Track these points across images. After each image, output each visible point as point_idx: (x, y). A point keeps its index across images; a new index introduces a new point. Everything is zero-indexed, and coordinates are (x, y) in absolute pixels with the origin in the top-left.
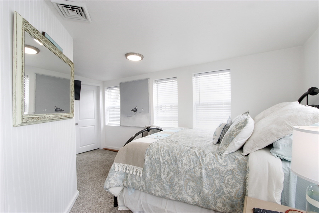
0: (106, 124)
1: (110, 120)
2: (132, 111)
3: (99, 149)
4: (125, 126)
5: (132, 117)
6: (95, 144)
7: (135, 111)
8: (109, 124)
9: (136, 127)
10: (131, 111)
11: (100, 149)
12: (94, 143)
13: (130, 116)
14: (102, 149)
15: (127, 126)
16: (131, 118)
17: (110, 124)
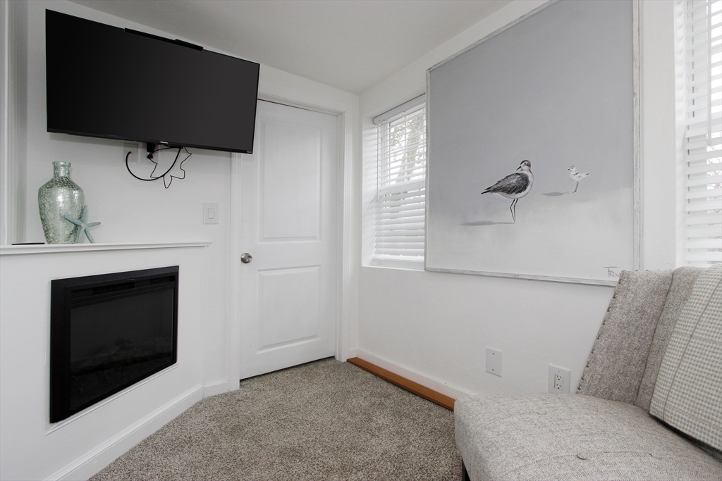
0: (365, 263)
1: (381, 247)
2: (495, 190)
3: (333, 357)
4: (448, 272)
5: (490, 223)
6: (319, 339)
7: (516, 186)
8: (374, 260)
9: (516, 278)
10: (489, 190)
11: (337, 358)
12: (314, 337)
13: (480, 219)
14: (344, 360)
15: (462, 274)
16: (486, 232)
17: (380, 262)
